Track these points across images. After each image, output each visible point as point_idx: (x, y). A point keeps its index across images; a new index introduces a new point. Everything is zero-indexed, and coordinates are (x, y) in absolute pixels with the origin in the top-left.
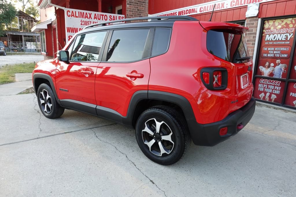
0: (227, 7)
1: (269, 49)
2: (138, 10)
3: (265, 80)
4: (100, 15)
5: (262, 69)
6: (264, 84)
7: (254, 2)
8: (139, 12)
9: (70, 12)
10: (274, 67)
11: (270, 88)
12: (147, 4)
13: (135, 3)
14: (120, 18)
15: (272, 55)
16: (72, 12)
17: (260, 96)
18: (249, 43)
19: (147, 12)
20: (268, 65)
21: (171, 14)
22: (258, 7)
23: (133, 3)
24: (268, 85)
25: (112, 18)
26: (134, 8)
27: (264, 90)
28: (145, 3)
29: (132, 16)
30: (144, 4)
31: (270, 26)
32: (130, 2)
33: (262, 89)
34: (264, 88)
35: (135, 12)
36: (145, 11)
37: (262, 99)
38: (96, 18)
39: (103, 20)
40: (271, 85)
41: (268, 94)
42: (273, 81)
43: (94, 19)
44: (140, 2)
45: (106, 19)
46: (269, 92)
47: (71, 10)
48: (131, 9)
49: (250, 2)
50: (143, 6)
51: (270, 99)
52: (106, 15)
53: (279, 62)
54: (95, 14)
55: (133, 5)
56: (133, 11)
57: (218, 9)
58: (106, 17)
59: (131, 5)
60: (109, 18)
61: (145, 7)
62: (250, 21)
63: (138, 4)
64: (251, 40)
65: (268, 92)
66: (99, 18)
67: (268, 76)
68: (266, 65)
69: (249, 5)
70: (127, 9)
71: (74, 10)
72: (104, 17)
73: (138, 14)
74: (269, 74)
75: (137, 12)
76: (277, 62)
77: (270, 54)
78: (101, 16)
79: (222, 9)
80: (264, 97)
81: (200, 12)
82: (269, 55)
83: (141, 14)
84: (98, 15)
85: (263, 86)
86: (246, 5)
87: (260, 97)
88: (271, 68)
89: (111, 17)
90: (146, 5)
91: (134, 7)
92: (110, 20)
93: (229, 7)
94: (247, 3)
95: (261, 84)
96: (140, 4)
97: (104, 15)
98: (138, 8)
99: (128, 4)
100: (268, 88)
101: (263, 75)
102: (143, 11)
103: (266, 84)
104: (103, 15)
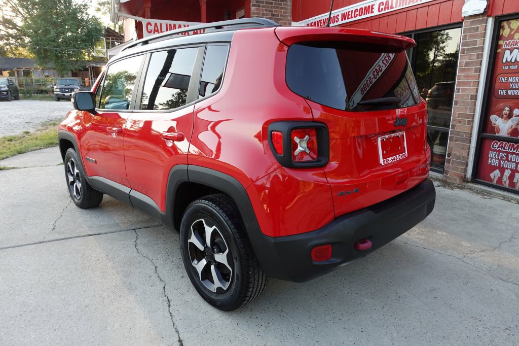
1: (510, 80)
3: (503, 144)
5: (496, 120)
6: (499, 151)
8: (275, 19)
9: (151, 25)
11: (511, 161)
13: (267, 3)
15: (517, 93)
16: (156, 24)
17: (492, 175)
18: (469, 70)
19: (290, 18)
20: (508, 112)
23: (262, 3)
24: (508, 153)
26: (265, 12)
27: (500, 163)
30: (284, 4)
31: (512, 33)
32: (257, 2)
33: (495, 163)
34: (498, 159)
36: (286, 16)
37: (495, 182)
38: (197, 33)
40: (513, 153)
41: (507, 173)
42: (518, 147)
46: (511, 169)
47: (153, 21)
48: (259, 14)
50: (281, 8)
51: (512, 184)
55: (263, 6)
57: (411, 5)
59: (259, 6)
61: (286, 9)
62: (472, 23)
63: (272, 3)
64: (472, 62)
65: (507, 169)
67: (509, 136)
68: (504, 112)
70: (251, 15)
71: (158, 21)
74: (510, 130)
77: (512, 89)
79: (419, 2)
80: (500, 179)
81: (379, 11)
82: (510, 92)
85: (498, 156)
87: (492, 177)
88: (514, 118)
90: (287, 5)
91: (266, 10)
95: (493, 151)
96: (275, 4)
98: (272, 11)
99: (254, 5)
100: (507, 159)
101: (498, 133)
102: (281, 16)
103: (503, 152)
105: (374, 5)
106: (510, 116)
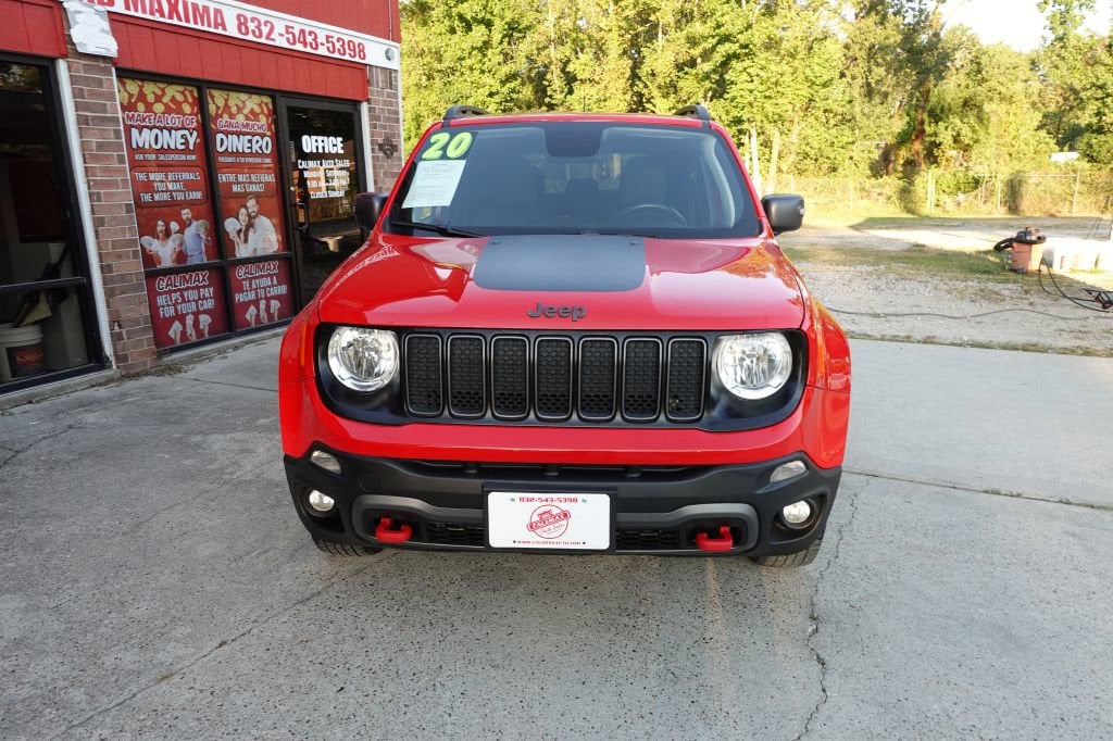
1: (152, 177)
3: (170, 278)
5: (151, 244)
6: (170, 292)
10: (181, 231)
11: (189, 301)
15: (166, 197)
17: (171, 333)
20: (163, 228)
24: (181, 291)
27: (176, 310)
31: (133, 101)
33: (170, 312)
34: (174, 305)
37: (178, 343)
40: (188, 289)
41: (190, 320)
42: (191, 277)
46: (192, 313)
51: (199, 332)
53: (190, 216)
65: (188, 313)
67: (175, 265)
68: (159, 228)
74: (174, 256)
76: (184, 217)
77: (159, 192)
80: (184, 333)
82: (157, 197)
85: (171, 300)
87: (173, 336)
88: (174, 236)
95: (161, 294)
100: (184, 301)
101: (160, 263)
103: (175, 291)
106: (168, 233)
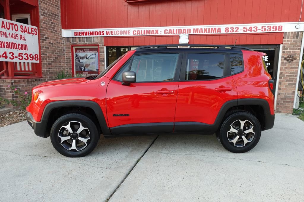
0: (161, 34)
2: (52, 23)
4: (9, 23)
7: (184, 33)
8: (53, 26)
12: (60, 18)
13: (49, 15)
14: (32, 30)
19: (60, 26)
21: (96, 32)
22: (188, 37)
23: (46, 14)
25: (24, 28)
26: (48, 20)
28: (58, 15)
29: (46, 29)
30: (57, 17)
32: (44, 13)
35: (49, 24)
36: (58, 25)
38: (4, 27)
39: (12, 30)
43: (2, 28)
44: (53, 14)
45: (16, 29)
48: (45, 21)
49: (181, 33)
50: (56, 19)
52: (16, 25)
54: (3, 22)
55: (47, 16)
56: (47, 24)
57: (153, 35)
58: (16, 26)
59: (45, 16)
60: (20, 29)
61: (58, 20)
63: (51, 16)
66: (8, 27)
69: (180, 35)
70: (40, 21)
72: (13, 26)
73: (52, 28)
75: (51, 25)
78: (11, 25)
79: (157, 34)
81: (134, 34)
83: (54, 28)
84: (6, 22)
86: (178, 34)
89: (22, 27)
90: (58, 18)
92: (21, 30)
93: (163, 34)
94: (179, 33)
96: (53, 16)
97: (14, 24)
98: (51, 20)
99: (42, 15)
102: (56, 24)
104: (12, 24)
105: (130, 31)
